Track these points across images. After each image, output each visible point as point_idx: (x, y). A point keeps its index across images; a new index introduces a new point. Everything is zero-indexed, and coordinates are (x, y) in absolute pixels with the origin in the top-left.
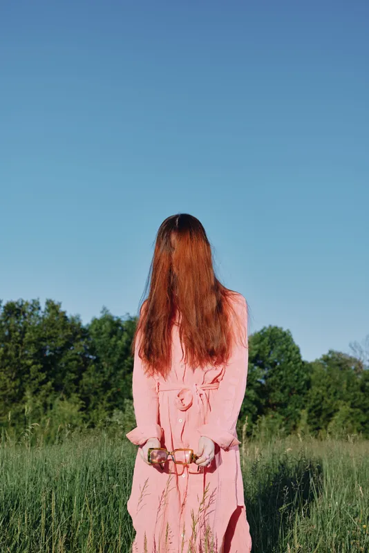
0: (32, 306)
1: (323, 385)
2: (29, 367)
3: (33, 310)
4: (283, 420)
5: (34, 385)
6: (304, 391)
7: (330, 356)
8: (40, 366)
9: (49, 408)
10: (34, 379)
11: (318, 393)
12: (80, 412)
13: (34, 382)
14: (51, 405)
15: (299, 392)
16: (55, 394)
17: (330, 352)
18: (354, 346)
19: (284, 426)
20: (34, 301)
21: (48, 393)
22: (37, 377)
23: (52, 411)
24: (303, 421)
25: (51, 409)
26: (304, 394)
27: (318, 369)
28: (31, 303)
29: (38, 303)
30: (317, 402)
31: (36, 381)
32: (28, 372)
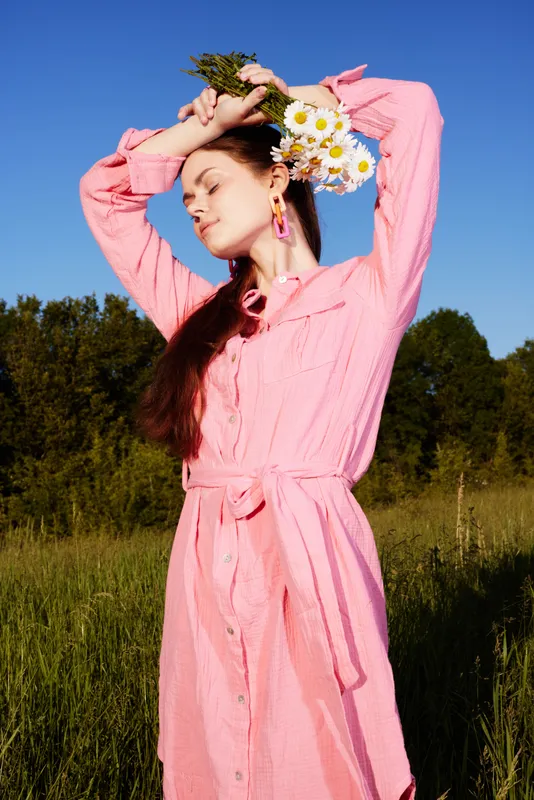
0: (86, 306)
1: (524, 393)
2: (88, 397)
3: (87, 313)
4: (468, 448)
5: (99, 423)
6: (495, 404)
7: (528, 349)
8: (103, 395)
9: (123, 454)
10: (97, 414)
11: (517, 406)
12: (170, 459)
13: (97, 418)
14: (127, 451)
15: (489, 406)
16: (130, 434)
17: (528, 343)
19: (471, 456)
20: (88, 298)
21: (119, 433)
22: (101, 411)
23: (128, 459)
24: (501, 450)
25: (127, 455)
26: (496, 409)
27: (513, 368)
28: (84, 301)
29: (94, 300)
30: (516, 418)
31: (101, 417)
32: (88, 404)
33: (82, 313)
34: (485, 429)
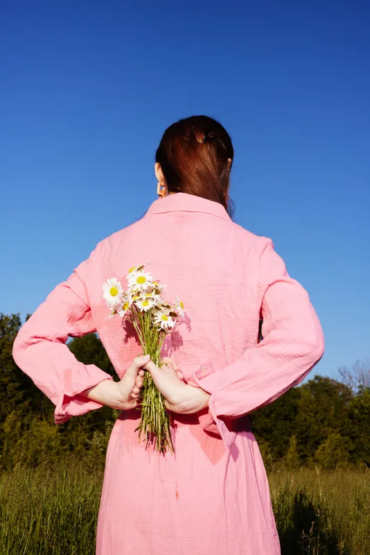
0: (12, 321)
1: (311, 411)
2: (5, 385)
3: (12, 326)
4: (269, 446)
5: (11, 404)
6: (291, 417)
7: (316, 382)
8: (16, 384)
9: (25, 428)
10: (10, 398)
11: (305, 420)
12: (59, 434)
13: (10, 401)
14: (28, 425)
15: (286, 418)
16: (33, 414)
17: (317, 377)
18: (343, 372)
19: (270, 452)
20: (14, 316)
21: (25, 413)
22: (14, 395)
23: (29, 431)
24: (292, 449)
25: (28, 429)
26: (291, 420)
27: (304, 393)
28: (12, 318)
29: (19, 318)
30: (304, 428)
31: (13, 400)
32: (5, 390)
33: (9, 326)
34: (282, 434)
